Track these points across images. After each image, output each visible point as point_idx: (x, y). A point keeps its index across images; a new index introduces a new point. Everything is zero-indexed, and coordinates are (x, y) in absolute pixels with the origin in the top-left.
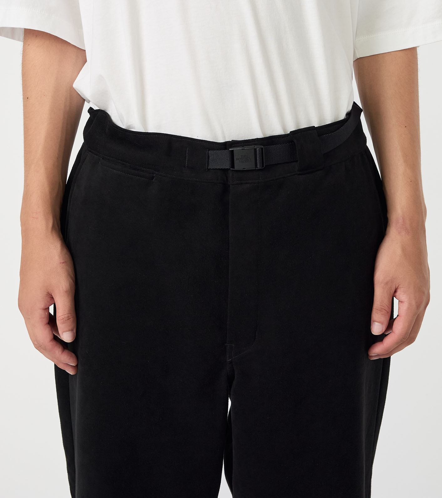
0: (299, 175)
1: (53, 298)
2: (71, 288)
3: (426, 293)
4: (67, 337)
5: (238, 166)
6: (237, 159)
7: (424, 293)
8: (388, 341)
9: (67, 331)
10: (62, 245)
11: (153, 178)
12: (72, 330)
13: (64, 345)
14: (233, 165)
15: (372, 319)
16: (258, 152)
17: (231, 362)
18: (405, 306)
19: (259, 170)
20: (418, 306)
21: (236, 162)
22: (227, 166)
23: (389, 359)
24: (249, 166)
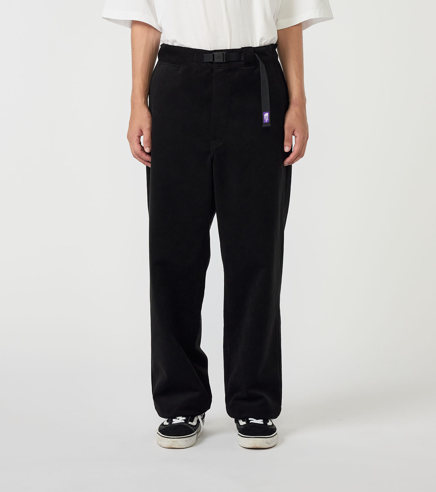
0: (244, 66)
1: (142, 132)
2: (150, 128)
3: (307, 133)
4: (147, 150)
5: (216, 61)
6: (216, 57)
7: (306, 133)
8: (292, 156)
9: (147, 147)
10: (148, 110)
11: (180, 67)
12: (149, 147)
13: (147, 154)
14: (214, 61)
15: (284, 145)
16: (224, 55)
17: (213, 150)
18: (298, 138)
19: (225, 63)
20: (304, 138)
21: (215, 59)
22: (212, 61)
23: (291, 166)
24: (221, 61)
